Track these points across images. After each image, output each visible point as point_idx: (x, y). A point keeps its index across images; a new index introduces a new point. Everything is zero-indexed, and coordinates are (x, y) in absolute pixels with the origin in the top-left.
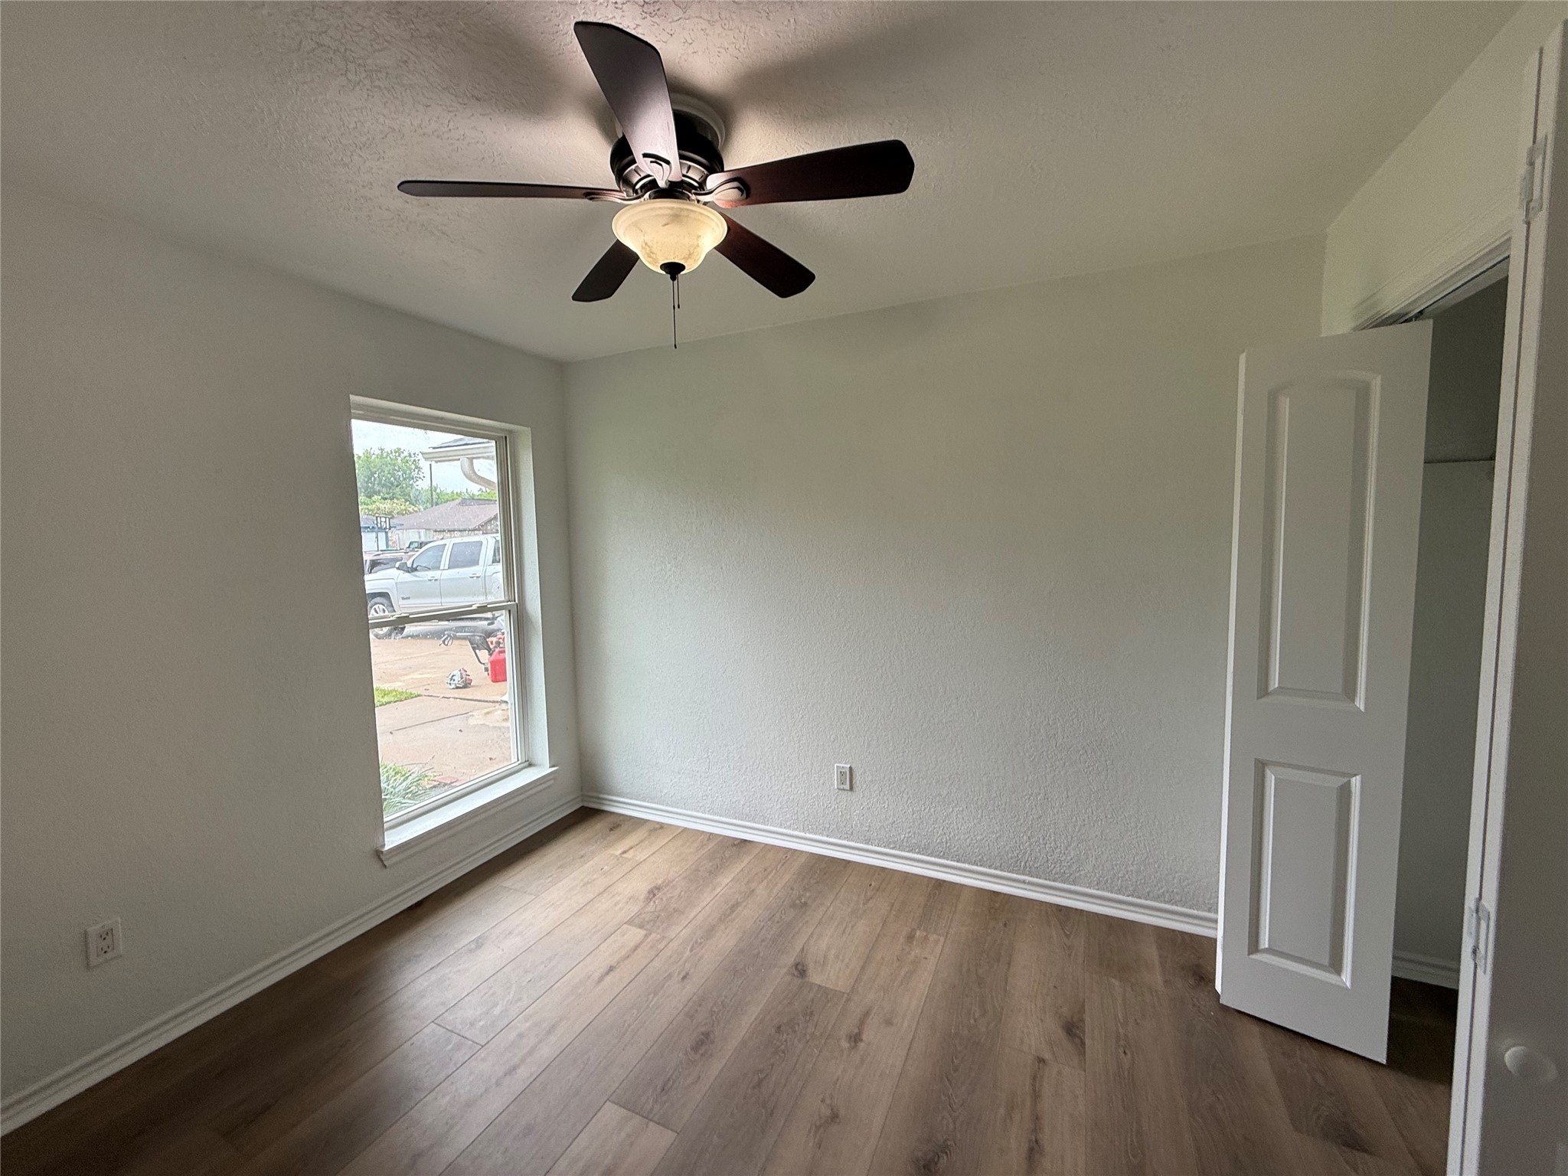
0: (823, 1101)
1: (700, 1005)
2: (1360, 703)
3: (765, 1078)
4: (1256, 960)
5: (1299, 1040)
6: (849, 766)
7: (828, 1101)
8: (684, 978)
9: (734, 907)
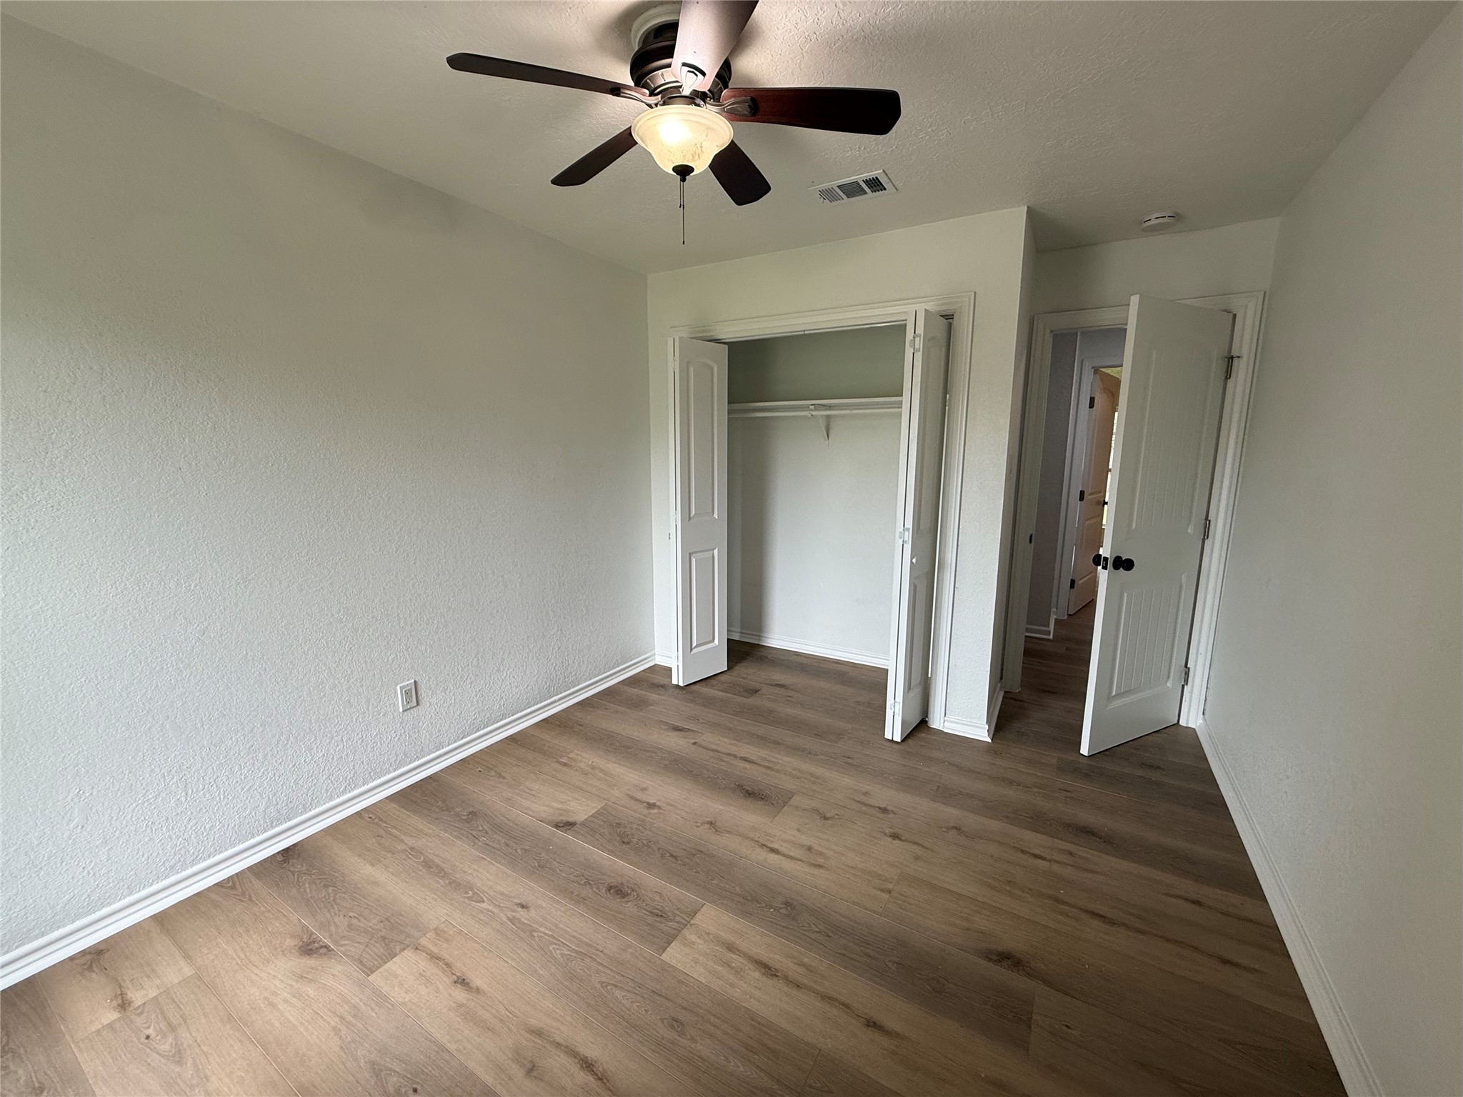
0: (698, 827)
1: (572, 893)
2: (716, 516)
3: (669, 853)
4: (695, 654)
5: (708, 680)
6: (413, 681)
7: (699, 824)
8: (523, 907)
9: (428, 864)
